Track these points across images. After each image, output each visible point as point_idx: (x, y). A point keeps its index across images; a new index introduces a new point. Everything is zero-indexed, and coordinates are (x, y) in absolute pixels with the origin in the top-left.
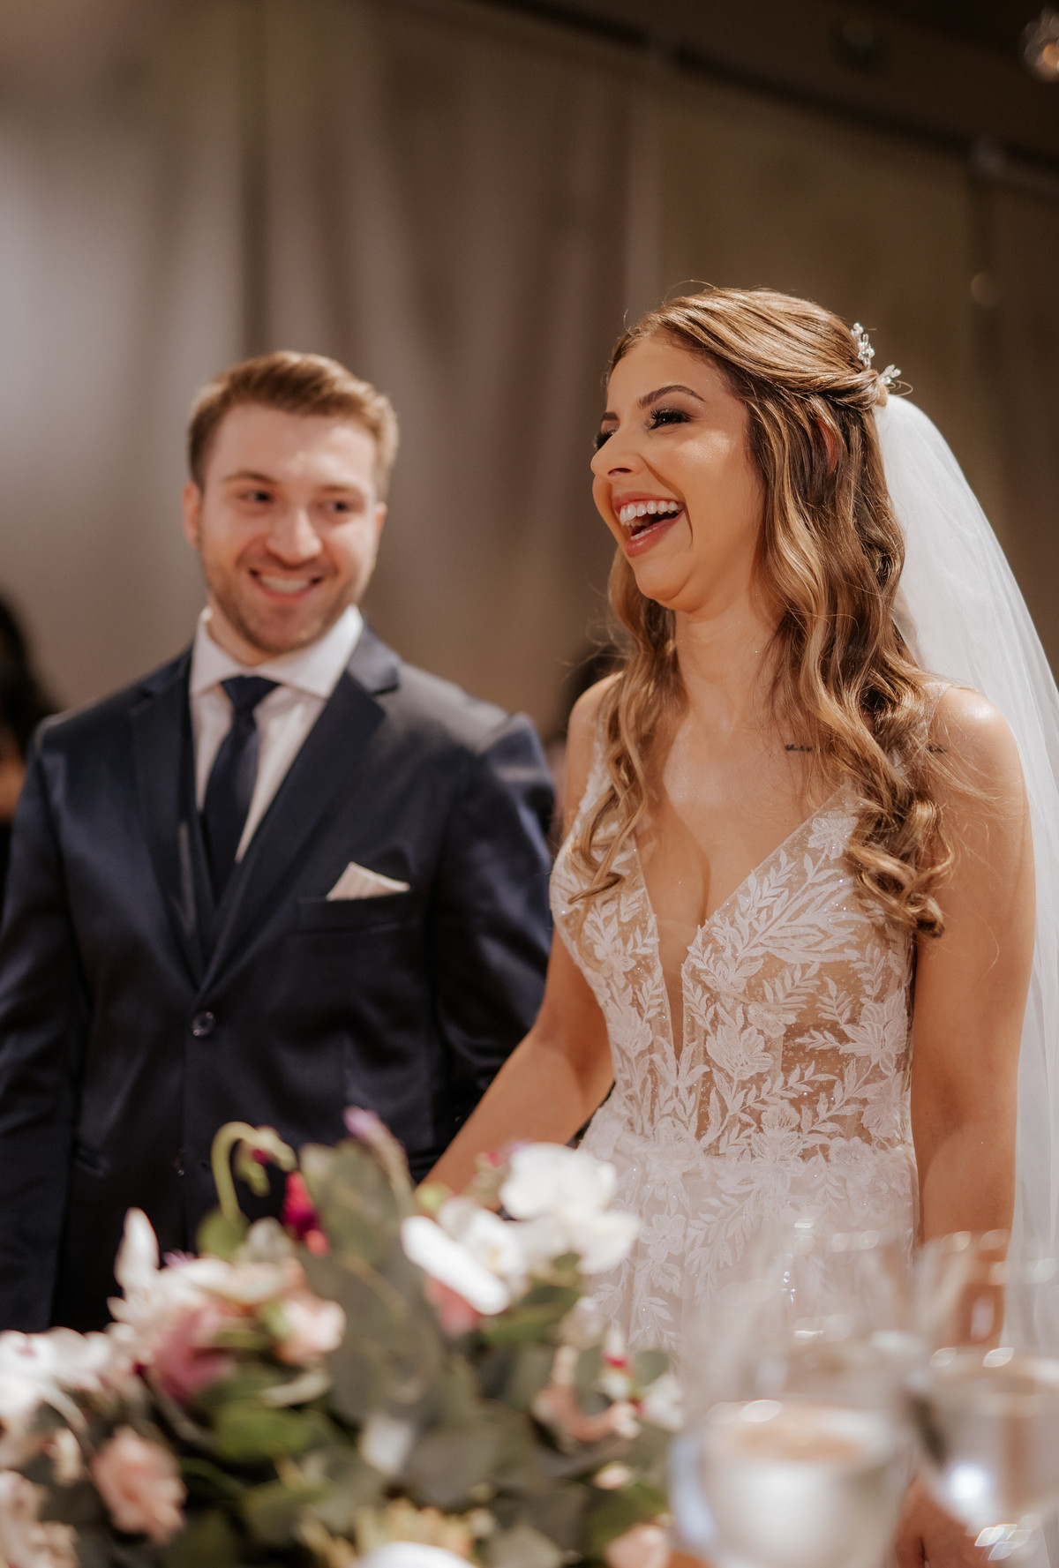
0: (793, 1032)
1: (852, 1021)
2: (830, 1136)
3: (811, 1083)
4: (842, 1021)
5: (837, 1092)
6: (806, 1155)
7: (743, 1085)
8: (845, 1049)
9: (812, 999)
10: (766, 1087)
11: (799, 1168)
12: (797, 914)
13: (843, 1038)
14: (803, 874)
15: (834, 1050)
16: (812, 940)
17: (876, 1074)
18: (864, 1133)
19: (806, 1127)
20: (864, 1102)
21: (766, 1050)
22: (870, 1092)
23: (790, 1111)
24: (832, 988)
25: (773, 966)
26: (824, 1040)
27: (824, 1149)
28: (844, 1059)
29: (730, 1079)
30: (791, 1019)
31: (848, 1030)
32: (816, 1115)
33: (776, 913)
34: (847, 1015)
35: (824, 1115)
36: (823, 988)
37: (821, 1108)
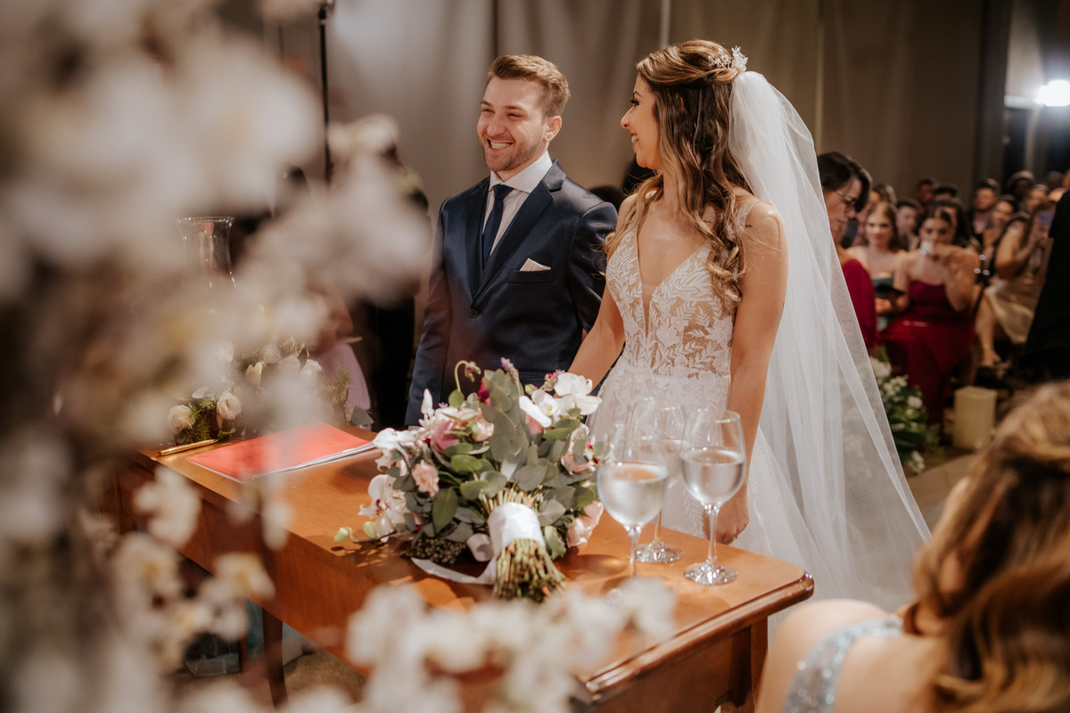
0: (687, 329)
1: (710, 326)
2: (700, 369)
3: (693, 349)
4: (706, 326)
5: (704, 353)
6: (690, 376)
7: (668, 348)
8: (707, 337)
9: (694, 316)
10: (676, 349)
11: (686, 381)
12: (689, 282)
13: (706, 333)
14: (693, 267)
15: (703, 338)
16: (694, 292)
17: (719, 347)
18: (713, 369)
19: (691, 365)
20: (714, 357)
21: (677, 335)
22: (716, 354)
23: (685, 359)
24: (701, 312)
25: (679, 302)
26: (699, 334)
27: (697, 374)
28: (707, 341)
29: (664, 346)
30: (686, 323)
31: (708, 330)
32: (695, 361)
33: (682, 281)
34: (708, 324)
35: (698, 361)
36: (698, 311)
37: (697, 358)
